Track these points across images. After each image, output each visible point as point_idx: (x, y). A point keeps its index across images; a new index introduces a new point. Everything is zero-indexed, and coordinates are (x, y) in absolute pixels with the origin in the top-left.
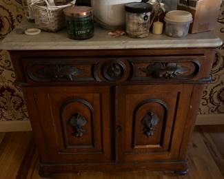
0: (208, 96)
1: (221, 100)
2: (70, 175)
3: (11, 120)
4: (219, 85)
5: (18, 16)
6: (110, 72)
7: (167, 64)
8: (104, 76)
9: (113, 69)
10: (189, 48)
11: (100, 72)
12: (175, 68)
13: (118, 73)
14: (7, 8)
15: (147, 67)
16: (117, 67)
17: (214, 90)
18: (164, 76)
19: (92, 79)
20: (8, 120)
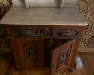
0: (84, 41)
1: (89, 42)
2: (27, 70)
3: (4, 47)
4: (89, 36)
5: (7, 7)
6: (43, 33)
7: (65, 31)
8: (41, 34)
9: (44, 32)
10: (75, 26)
11: (39, 33)
12: (69, 33)
13: (46, 33)
14: (3, 4)
15: (58, 32)
16: (46, 31)
17: (86, 39)
18: (64, 35)
19: (36, 35)
20: (3, 47)
